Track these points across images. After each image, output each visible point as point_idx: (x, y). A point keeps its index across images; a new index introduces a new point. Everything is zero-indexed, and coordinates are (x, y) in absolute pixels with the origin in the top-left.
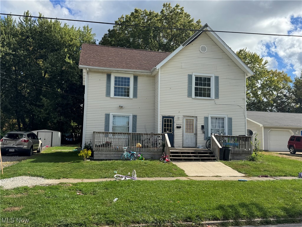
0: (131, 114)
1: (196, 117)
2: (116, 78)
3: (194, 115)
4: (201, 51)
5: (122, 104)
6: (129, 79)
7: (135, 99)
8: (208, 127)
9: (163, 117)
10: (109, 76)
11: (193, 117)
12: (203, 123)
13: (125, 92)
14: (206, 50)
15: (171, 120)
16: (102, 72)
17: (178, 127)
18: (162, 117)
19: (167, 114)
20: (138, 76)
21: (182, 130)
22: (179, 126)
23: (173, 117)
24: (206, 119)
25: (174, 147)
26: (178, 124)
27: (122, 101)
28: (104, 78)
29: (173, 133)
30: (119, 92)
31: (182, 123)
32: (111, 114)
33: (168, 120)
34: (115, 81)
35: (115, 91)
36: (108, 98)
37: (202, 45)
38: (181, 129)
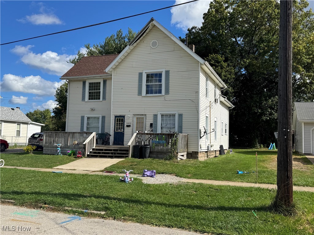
0: (101, 116)
1: (146, 115)
2: (90, 83)
3: (144, 114)
4: (152, 46)
5: (94, 107)
6: (100, 83)
7: (104, 101)
8: (156, 125)
9: (116, 117)
10: (84, 83)
11: (142, 115)
12: (152, 121)
13: (97, 95)
14: (157, 45)
15: (122, 119)
16: (79, 81)
17: (128, 126)
18: (114, 117)
19: (118, 114)
20: (107, 80)
21: (131, 129)
22: (129, 124)
23: (124, 117)
24: (155, 116)
25: (124, 145)
26: (128, 123)
27: (94, 103)
28: (81, 84)
29: (124, 131)
30: (92, 96)
31: (131, 122)
32: (85, 116)
33: (120, 119)
34: (90, 87)
35: (90, 96)
36: (83, 102)
37: (153, 41)
38: (131, 127)
